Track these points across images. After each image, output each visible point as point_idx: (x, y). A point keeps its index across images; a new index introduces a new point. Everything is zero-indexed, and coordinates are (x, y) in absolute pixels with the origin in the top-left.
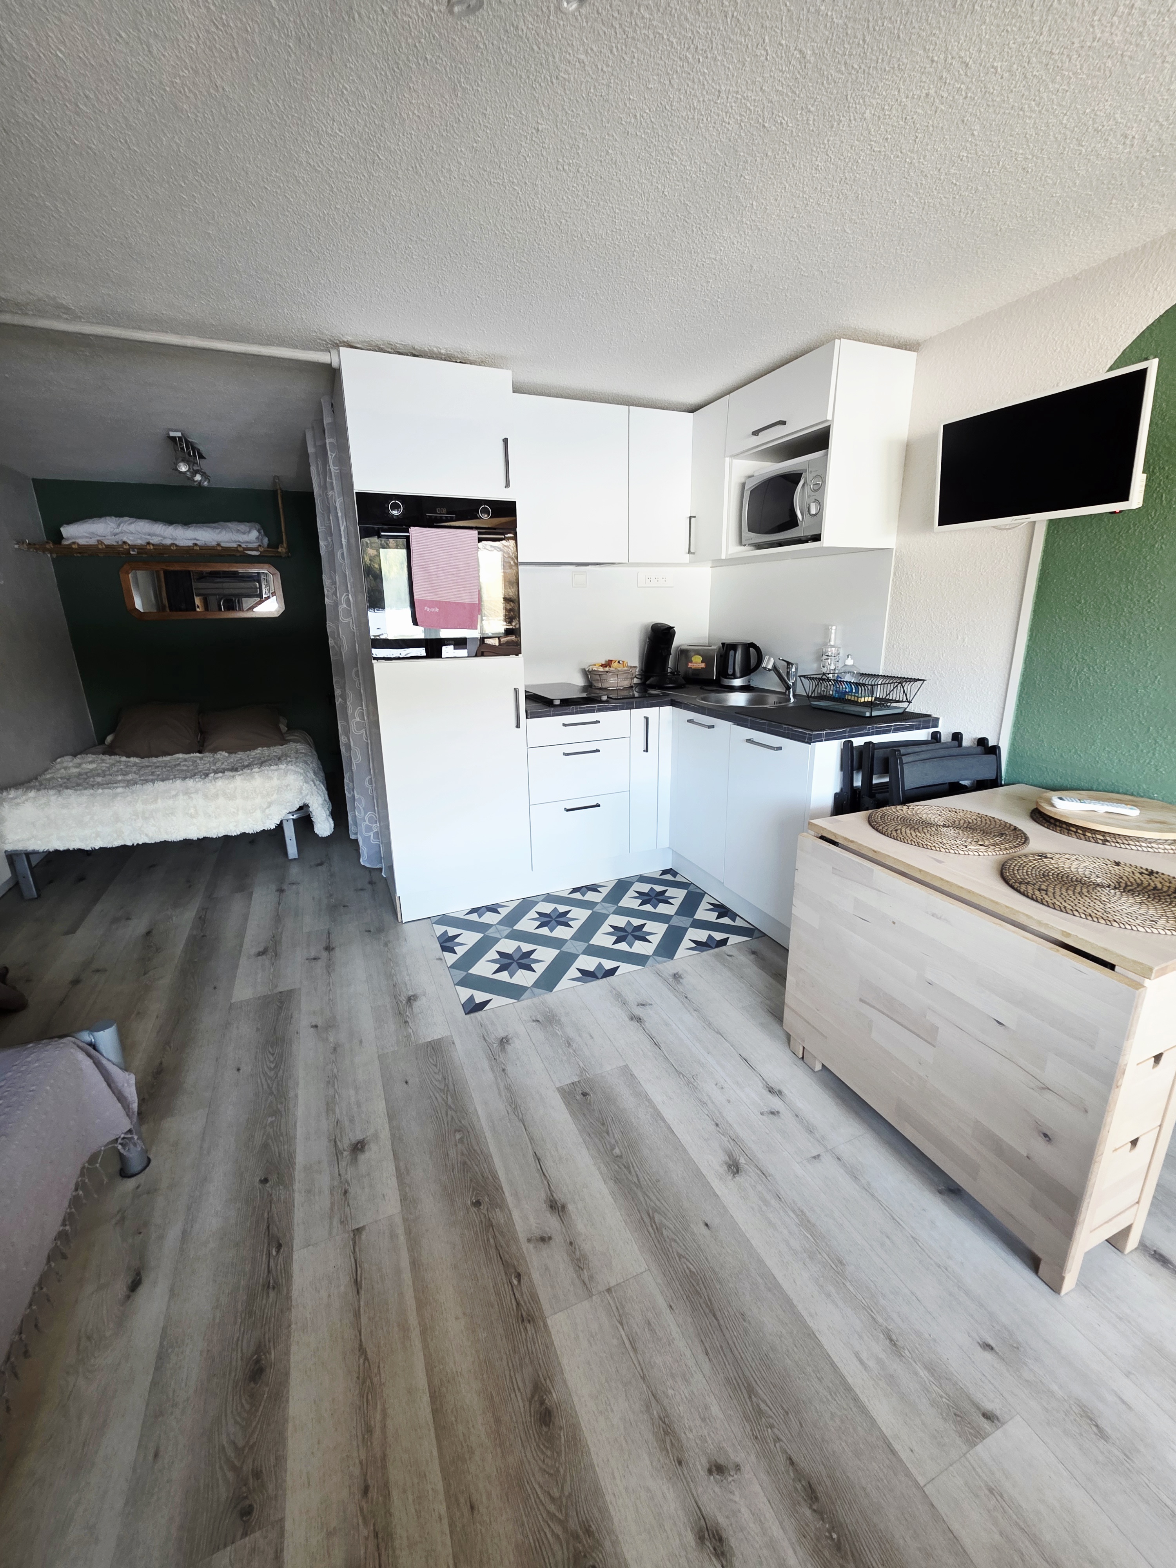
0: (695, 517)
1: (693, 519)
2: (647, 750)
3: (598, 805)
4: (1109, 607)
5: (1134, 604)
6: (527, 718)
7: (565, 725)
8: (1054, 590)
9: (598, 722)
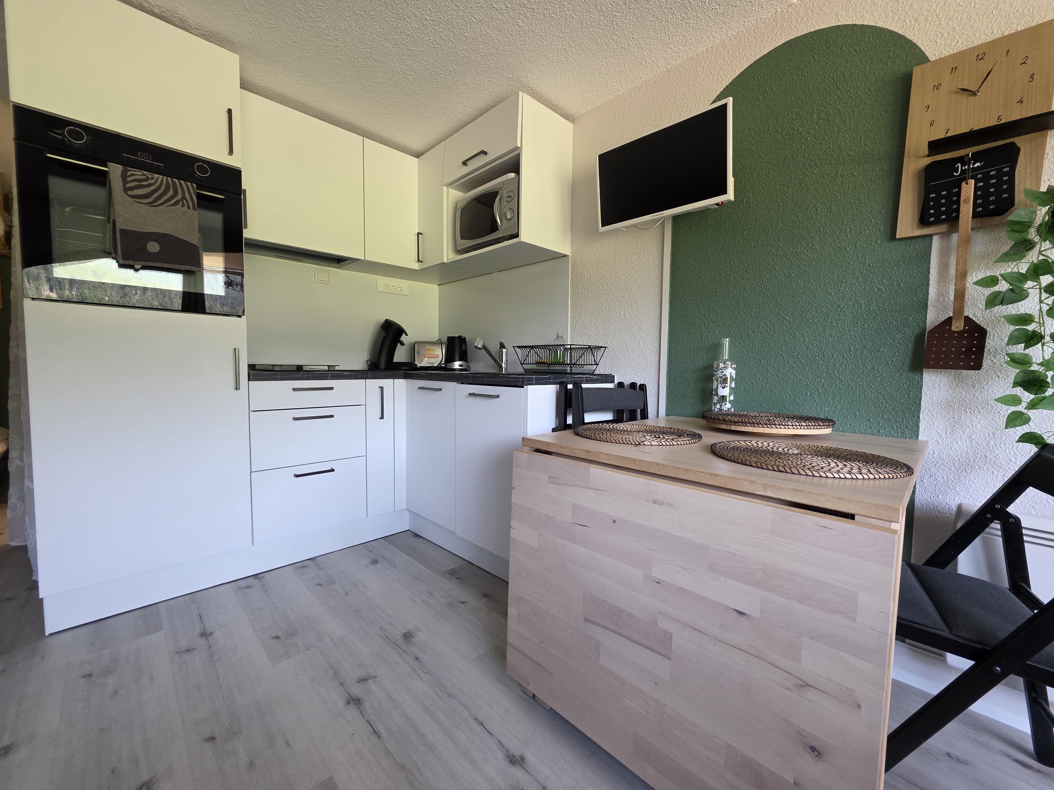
0: (422, 234)
1: (420, 235)
2: (382, 417)
3: (332, 470)
4: (721, 278)
5: (737, 274)
6: (249, 380)
7: (294, 389)
8: (682, 271)
9: (332, 388)
